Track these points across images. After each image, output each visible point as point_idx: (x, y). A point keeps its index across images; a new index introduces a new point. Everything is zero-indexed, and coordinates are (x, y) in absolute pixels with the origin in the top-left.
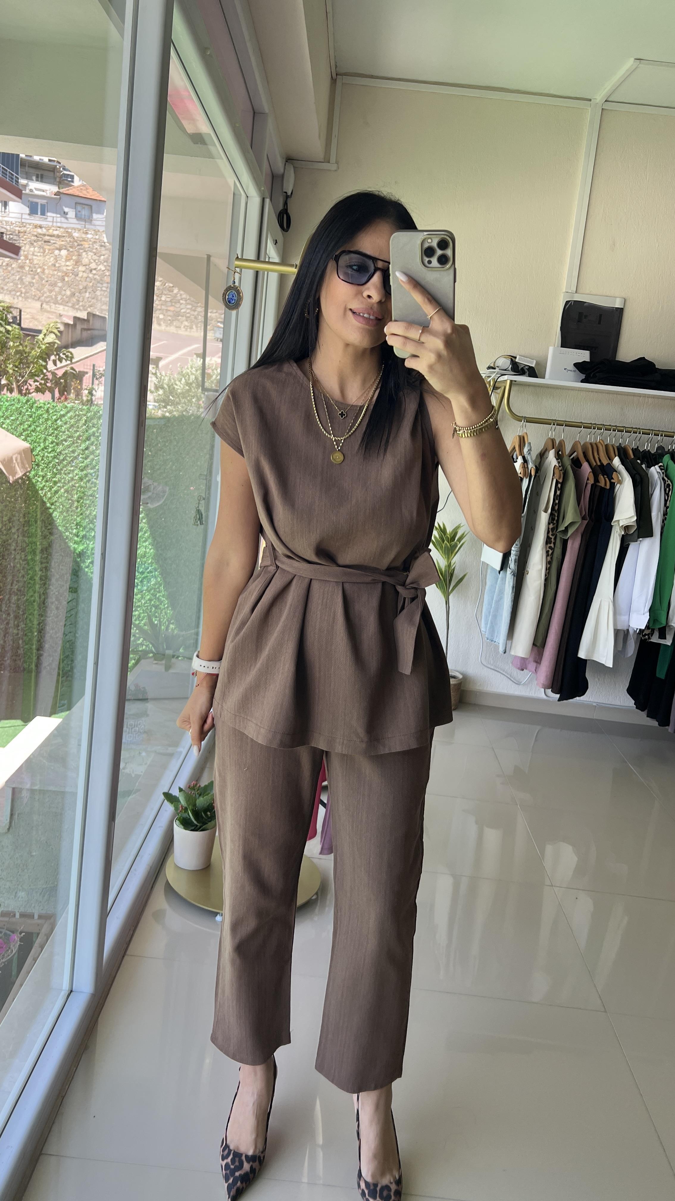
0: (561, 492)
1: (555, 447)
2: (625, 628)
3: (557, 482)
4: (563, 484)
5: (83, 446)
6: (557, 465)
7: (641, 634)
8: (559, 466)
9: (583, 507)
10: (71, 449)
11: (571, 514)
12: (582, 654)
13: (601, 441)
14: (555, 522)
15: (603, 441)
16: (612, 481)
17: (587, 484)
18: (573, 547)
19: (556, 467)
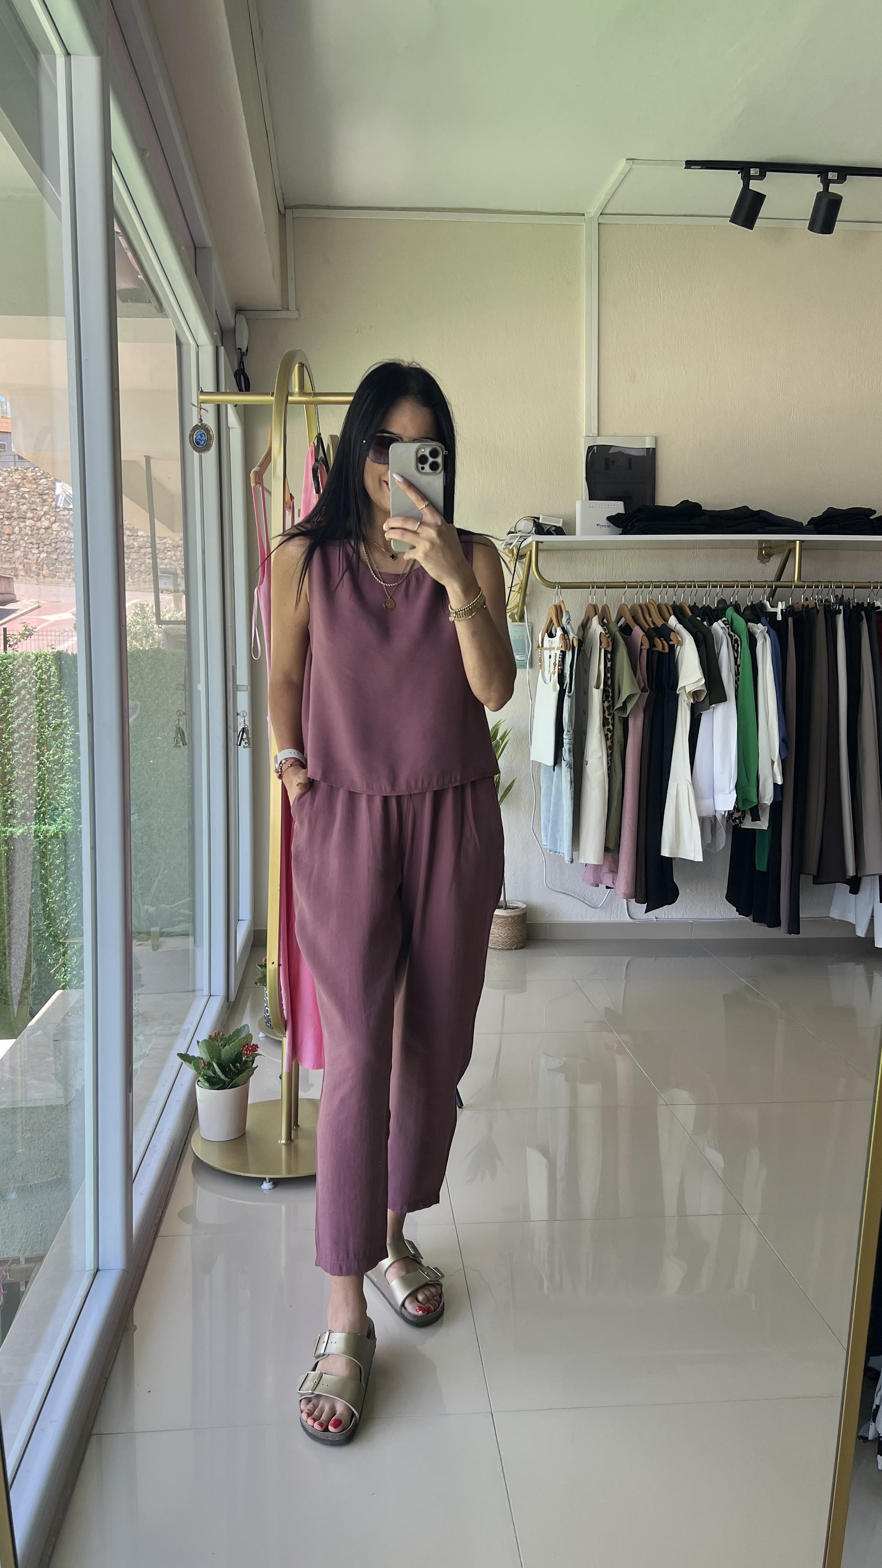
0: (612, 664)
1: (598, 613)
2: (711, 814)
3: (606, 652)
4: (614, 652)
6: (603, 632)
7: (731, 819)
8: (606, 634)
9: (640, 677)
11: (627, 686)
12: (665, 852)
13: (651, 601)
14: (610, 699)
15: (652, 600)
16: (671, 643)
17: (641, 650)
18: (636, 726)
19: (602, 635)
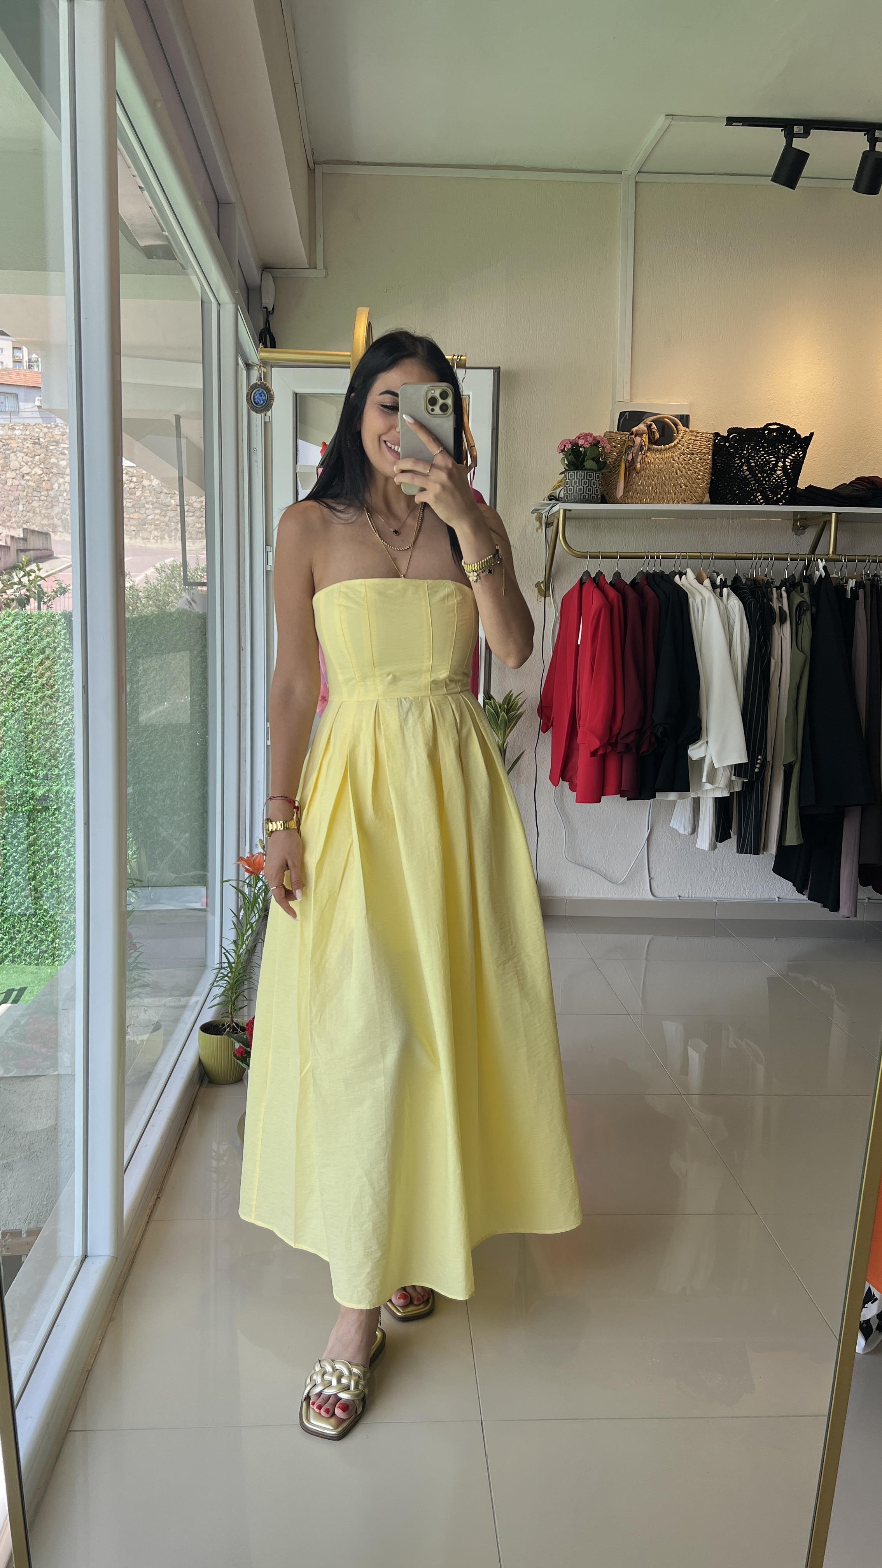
5: (37, 661)
10: (18, 667)
